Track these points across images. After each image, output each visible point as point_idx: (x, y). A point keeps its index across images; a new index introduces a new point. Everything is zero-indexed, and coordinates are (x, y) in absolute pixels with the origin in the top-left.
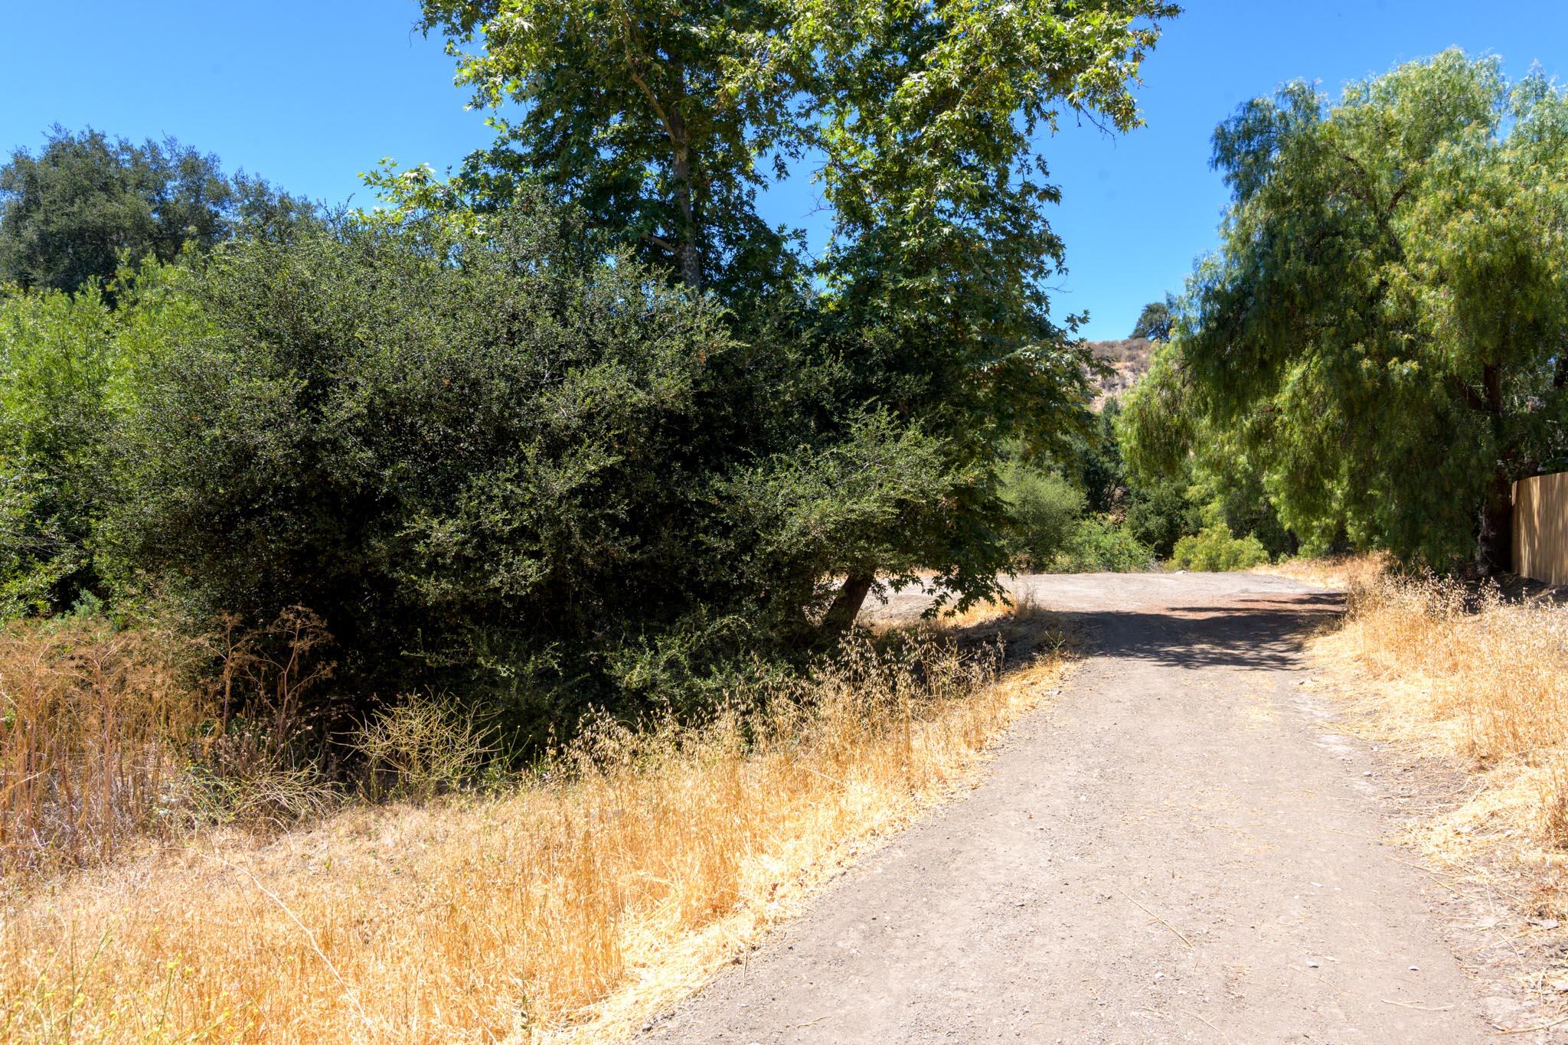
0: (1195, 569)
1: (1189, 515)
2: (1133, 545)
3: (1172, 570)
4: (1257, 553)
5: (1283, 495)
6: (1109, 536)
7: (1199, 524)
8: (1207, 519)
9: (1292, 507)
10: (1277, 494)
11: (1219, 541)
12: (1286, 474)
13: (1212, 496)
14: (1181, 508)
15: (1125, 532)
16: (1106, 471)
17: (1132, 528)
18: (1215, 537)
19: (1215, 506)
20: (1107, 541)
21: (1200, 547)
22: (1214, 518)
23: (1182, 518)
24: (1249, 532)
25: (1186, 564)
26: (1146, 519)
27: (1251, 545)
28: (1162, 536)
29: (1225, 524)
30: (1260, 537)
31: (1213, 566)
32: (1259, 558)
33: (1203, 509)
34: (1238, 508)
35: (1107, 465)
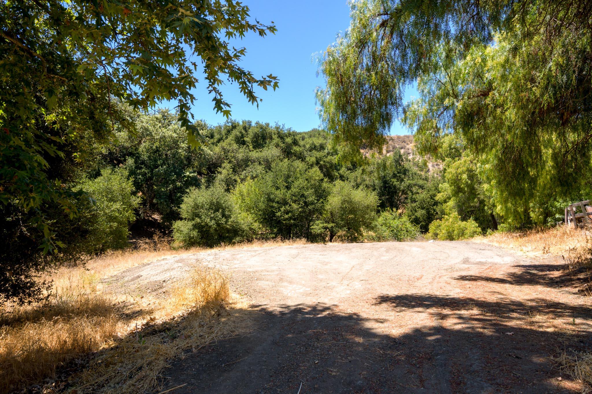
0: (440, 239)
1: (438, 209)
2: (409, 225)
3: (428, 240)
4: (475, 229)
5: (493, 182)
6: (396, 221)
7: (443, 213)
8: (447, 211)
9: (502, 192)
10: (489, 180)
11: (453, 223)
12: (496, 162)
13: (449, 198)
14: (434, 205)
15: (405, 219)
16: (395, 187)
17: (409, 216)
18: (451, 220)
19: (451, 203)
20: (396, 223)
21: (443, 226)
22: (450, 210)
23: (434, 210)
24: (470, 217)
25: (436, 236)
26: (416, 211)
27: (471, 225)
28: (425, 221)
29: (456, 213)
30: (476, 220)
31: (450, 237)
32: (476, 232)
33: (444, 205)
34: (464, 204)
35: (395, 183)
